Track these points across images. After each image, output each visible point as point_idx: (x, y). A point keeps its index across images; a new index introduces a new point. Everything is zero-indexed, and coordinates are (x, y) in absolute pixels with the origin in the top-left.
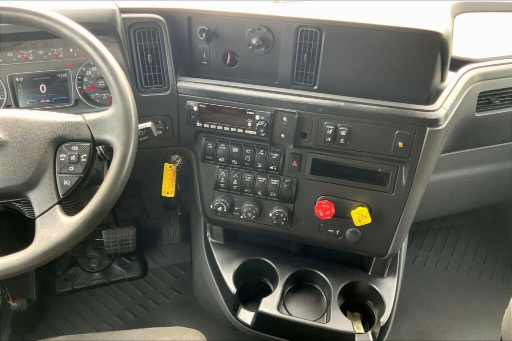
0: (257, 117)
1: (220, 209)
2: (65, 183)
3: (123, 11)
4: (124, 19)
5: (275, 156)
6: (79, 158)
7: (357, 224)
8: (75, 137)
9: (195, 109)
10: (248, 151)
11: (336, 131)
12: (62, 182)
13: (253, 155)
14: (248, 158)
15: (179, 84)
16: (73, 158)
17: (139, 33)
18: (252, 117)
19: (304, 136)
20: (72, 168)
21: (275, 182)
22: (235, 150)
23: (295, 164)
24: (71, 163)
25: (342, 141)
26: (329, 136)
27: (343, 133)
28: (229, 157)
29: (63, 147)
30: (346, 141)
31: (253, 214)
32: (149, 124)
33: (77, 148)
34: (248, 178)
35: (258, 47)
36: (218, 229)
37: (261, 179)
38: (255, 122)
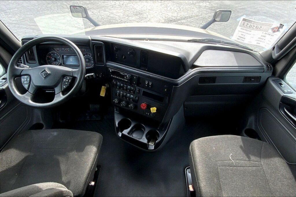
0: (127, 76)
1: (116, 102)
2: (64, 87)
3: (92, 40)
4: (92, 42)
5: (132, 88)
6: (68, 80)
7: (152, 112)
8: (68, 75)
9: (111, 71)
10: (125, 86)
11: (148, 83)
12: (63, 87)
13: (127, 87)
14: (125, 88)
15: (107, 63)
16: (67, 81)
17: (96, 47)
18: (126, 76)
19: (140, 84)
20: (66, 83)
21: (132, 96)
22: (122, 85)
23: (138, 91)
24: (67, 82)
25: (150, 86)
26: (146, 84)
27: (150, 84)
28: (120, 87)
29: (65, 77)
30: (151, 87)
31: (124, 105)
32: (93, 74)
33: (68, 78)
34: (125, 94)
35: (130, 55)
36: (118, 108)
37: (128, 95)
38: (127, 77)
